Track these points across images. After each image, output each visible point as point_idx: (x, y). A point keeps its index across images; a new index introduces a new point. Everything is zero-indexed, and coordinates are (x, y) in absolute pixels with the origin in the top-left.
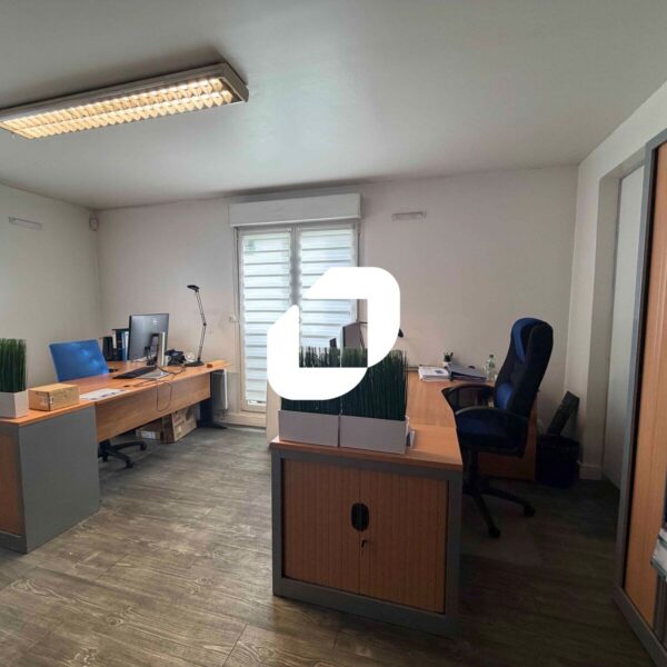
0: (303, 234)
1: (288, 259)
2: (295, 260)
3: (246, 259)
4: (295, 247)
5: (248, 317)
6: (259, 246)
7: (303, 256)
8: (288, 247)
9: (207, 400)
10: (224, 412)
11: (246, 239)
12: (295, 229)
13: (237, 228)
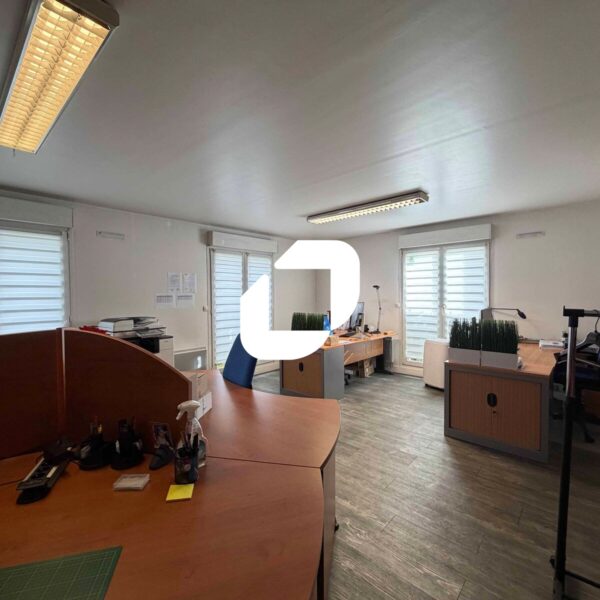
0: (448, 251)
1: (437, 268)
2: (442, 268)
3: (407, 268)
4: (442, 259)
5: (408, 304)
6: (416, 260)
7: (448, 265)
8: (437, 260)
9: (381, 356)
10: (391, 364)
11: (408, 256)
12: (442, 248)
13: (402, 249)
